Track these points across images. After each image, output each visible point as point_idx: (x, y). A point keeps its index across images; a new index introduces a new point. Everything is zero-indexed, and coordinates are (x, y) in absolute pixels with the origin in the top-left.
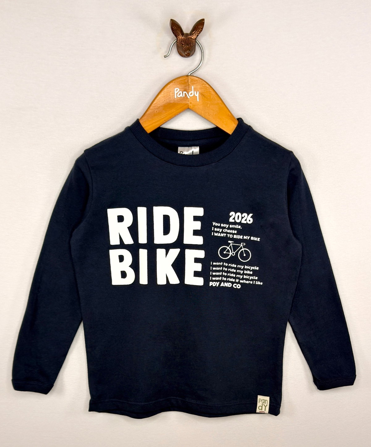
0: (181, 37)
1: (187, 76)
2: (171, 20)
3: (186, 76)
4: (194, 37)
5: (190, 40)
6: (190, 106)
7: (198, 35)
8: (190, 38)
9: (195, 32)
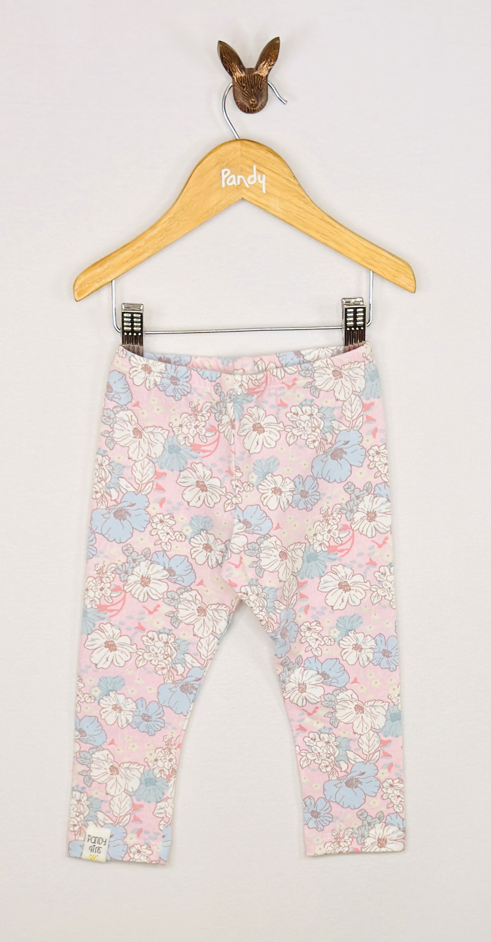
2: (220, 42)
4: (264, 73)
5: (257, 79)
8: (256, 74)
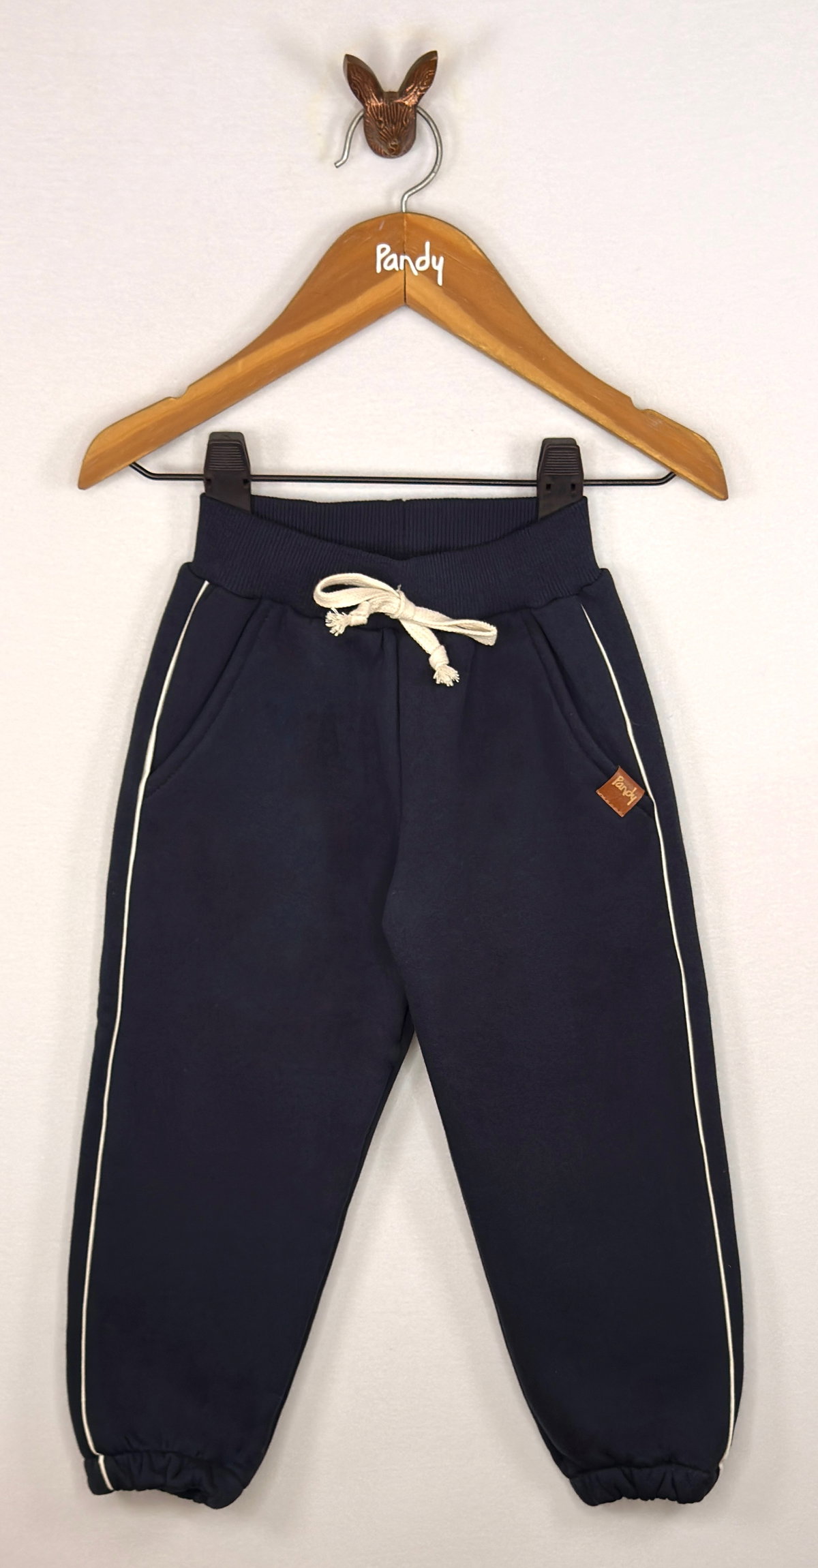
0: (375, 102)
7: (420, 97)
9: (413, 88)
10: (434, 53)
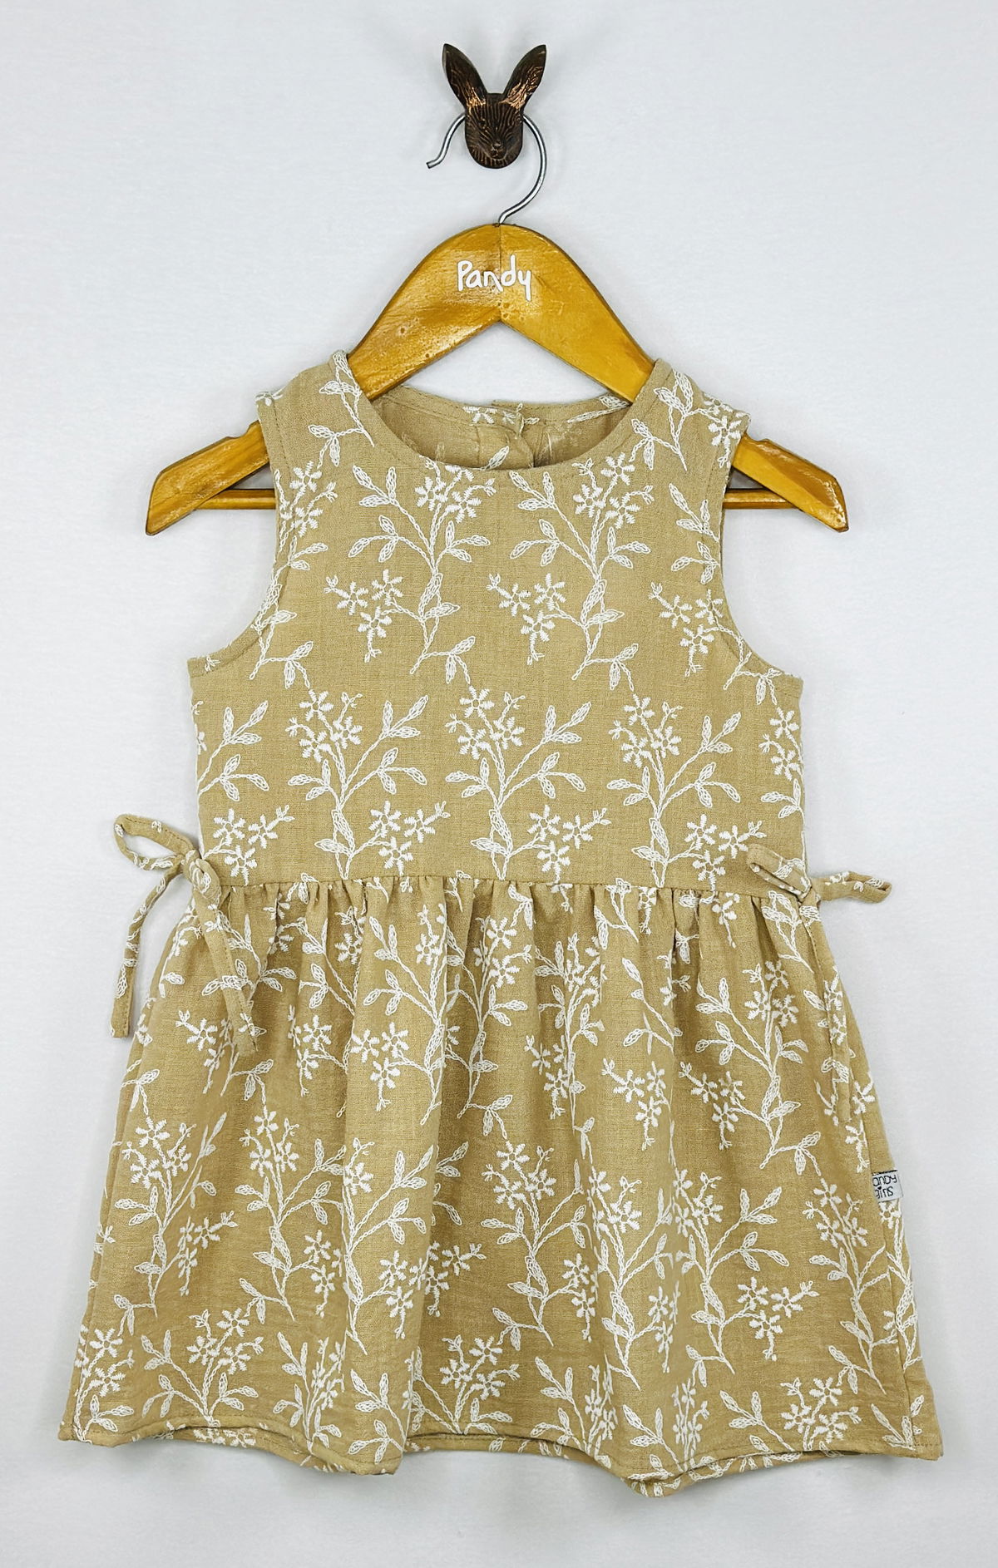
0: (475, 101)
1: (497, 225)
3: (494, 225)
6: (503, 314)
7: (528, 98)
9: (520, 88)
10: (543, 47)
